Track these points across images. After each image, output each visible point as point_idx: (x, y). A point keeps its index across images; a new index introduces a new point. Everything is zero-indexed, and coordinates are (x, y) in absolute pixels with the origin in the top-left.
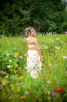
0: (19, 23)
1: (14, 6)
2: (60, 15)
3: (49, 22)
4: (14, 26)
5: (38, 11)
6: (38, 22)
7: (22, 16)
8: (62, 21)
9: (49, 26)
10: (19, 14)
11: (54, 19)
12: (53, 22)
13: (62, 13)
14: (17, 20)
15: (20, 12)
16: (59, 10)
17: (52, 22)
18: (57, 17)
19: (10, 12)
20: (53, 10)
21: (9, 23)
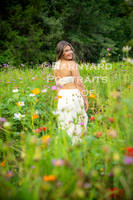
0: (41, 44)
1: (30, 9)
2: (124, 24)
3: (100, 39)
4: (31, 51)
5: (78, 19)
6: (79, 41)
7: (47, 30)
8: (128, 36)
9: (102, 47)
10: (41, 26)
11: (111, 32)
12: (110, 40)
13: (127, 21)
14: (36, 38)
15: (42, 21)
16: (121, 16)
17: (107, 39)
18: (117, 29)
19: (23, 23)
20: (108, 15)
21: (22, 43)
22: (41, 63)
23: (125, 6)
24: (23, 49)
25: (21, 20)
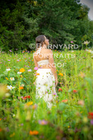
0: (23, 36)
1: (16, 12)
2: (80, 24)
3: (64, 34)
4: (16, 40)
5: (49, 20)
6: (49, 35)
7: (27, 26)
8: (83, 32)
9: (65, 39)
10: (23, 24)
11: (72, 30)
12: (71, 35)
13: (82, 22)
14: (20, 32)
15: (24, 20)
16: (78, 18)
17: (68, 34)
18: (75, 27)
19: (10, 21)
20: (70, 18)
21: (10, 35)
22: (22, 49)
23: (81, 12)
24: (10, 39)
25: (9, 19)
